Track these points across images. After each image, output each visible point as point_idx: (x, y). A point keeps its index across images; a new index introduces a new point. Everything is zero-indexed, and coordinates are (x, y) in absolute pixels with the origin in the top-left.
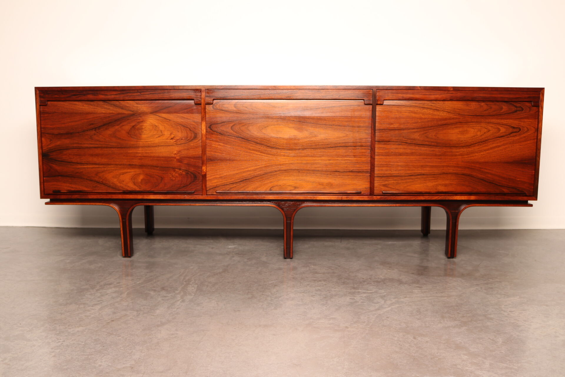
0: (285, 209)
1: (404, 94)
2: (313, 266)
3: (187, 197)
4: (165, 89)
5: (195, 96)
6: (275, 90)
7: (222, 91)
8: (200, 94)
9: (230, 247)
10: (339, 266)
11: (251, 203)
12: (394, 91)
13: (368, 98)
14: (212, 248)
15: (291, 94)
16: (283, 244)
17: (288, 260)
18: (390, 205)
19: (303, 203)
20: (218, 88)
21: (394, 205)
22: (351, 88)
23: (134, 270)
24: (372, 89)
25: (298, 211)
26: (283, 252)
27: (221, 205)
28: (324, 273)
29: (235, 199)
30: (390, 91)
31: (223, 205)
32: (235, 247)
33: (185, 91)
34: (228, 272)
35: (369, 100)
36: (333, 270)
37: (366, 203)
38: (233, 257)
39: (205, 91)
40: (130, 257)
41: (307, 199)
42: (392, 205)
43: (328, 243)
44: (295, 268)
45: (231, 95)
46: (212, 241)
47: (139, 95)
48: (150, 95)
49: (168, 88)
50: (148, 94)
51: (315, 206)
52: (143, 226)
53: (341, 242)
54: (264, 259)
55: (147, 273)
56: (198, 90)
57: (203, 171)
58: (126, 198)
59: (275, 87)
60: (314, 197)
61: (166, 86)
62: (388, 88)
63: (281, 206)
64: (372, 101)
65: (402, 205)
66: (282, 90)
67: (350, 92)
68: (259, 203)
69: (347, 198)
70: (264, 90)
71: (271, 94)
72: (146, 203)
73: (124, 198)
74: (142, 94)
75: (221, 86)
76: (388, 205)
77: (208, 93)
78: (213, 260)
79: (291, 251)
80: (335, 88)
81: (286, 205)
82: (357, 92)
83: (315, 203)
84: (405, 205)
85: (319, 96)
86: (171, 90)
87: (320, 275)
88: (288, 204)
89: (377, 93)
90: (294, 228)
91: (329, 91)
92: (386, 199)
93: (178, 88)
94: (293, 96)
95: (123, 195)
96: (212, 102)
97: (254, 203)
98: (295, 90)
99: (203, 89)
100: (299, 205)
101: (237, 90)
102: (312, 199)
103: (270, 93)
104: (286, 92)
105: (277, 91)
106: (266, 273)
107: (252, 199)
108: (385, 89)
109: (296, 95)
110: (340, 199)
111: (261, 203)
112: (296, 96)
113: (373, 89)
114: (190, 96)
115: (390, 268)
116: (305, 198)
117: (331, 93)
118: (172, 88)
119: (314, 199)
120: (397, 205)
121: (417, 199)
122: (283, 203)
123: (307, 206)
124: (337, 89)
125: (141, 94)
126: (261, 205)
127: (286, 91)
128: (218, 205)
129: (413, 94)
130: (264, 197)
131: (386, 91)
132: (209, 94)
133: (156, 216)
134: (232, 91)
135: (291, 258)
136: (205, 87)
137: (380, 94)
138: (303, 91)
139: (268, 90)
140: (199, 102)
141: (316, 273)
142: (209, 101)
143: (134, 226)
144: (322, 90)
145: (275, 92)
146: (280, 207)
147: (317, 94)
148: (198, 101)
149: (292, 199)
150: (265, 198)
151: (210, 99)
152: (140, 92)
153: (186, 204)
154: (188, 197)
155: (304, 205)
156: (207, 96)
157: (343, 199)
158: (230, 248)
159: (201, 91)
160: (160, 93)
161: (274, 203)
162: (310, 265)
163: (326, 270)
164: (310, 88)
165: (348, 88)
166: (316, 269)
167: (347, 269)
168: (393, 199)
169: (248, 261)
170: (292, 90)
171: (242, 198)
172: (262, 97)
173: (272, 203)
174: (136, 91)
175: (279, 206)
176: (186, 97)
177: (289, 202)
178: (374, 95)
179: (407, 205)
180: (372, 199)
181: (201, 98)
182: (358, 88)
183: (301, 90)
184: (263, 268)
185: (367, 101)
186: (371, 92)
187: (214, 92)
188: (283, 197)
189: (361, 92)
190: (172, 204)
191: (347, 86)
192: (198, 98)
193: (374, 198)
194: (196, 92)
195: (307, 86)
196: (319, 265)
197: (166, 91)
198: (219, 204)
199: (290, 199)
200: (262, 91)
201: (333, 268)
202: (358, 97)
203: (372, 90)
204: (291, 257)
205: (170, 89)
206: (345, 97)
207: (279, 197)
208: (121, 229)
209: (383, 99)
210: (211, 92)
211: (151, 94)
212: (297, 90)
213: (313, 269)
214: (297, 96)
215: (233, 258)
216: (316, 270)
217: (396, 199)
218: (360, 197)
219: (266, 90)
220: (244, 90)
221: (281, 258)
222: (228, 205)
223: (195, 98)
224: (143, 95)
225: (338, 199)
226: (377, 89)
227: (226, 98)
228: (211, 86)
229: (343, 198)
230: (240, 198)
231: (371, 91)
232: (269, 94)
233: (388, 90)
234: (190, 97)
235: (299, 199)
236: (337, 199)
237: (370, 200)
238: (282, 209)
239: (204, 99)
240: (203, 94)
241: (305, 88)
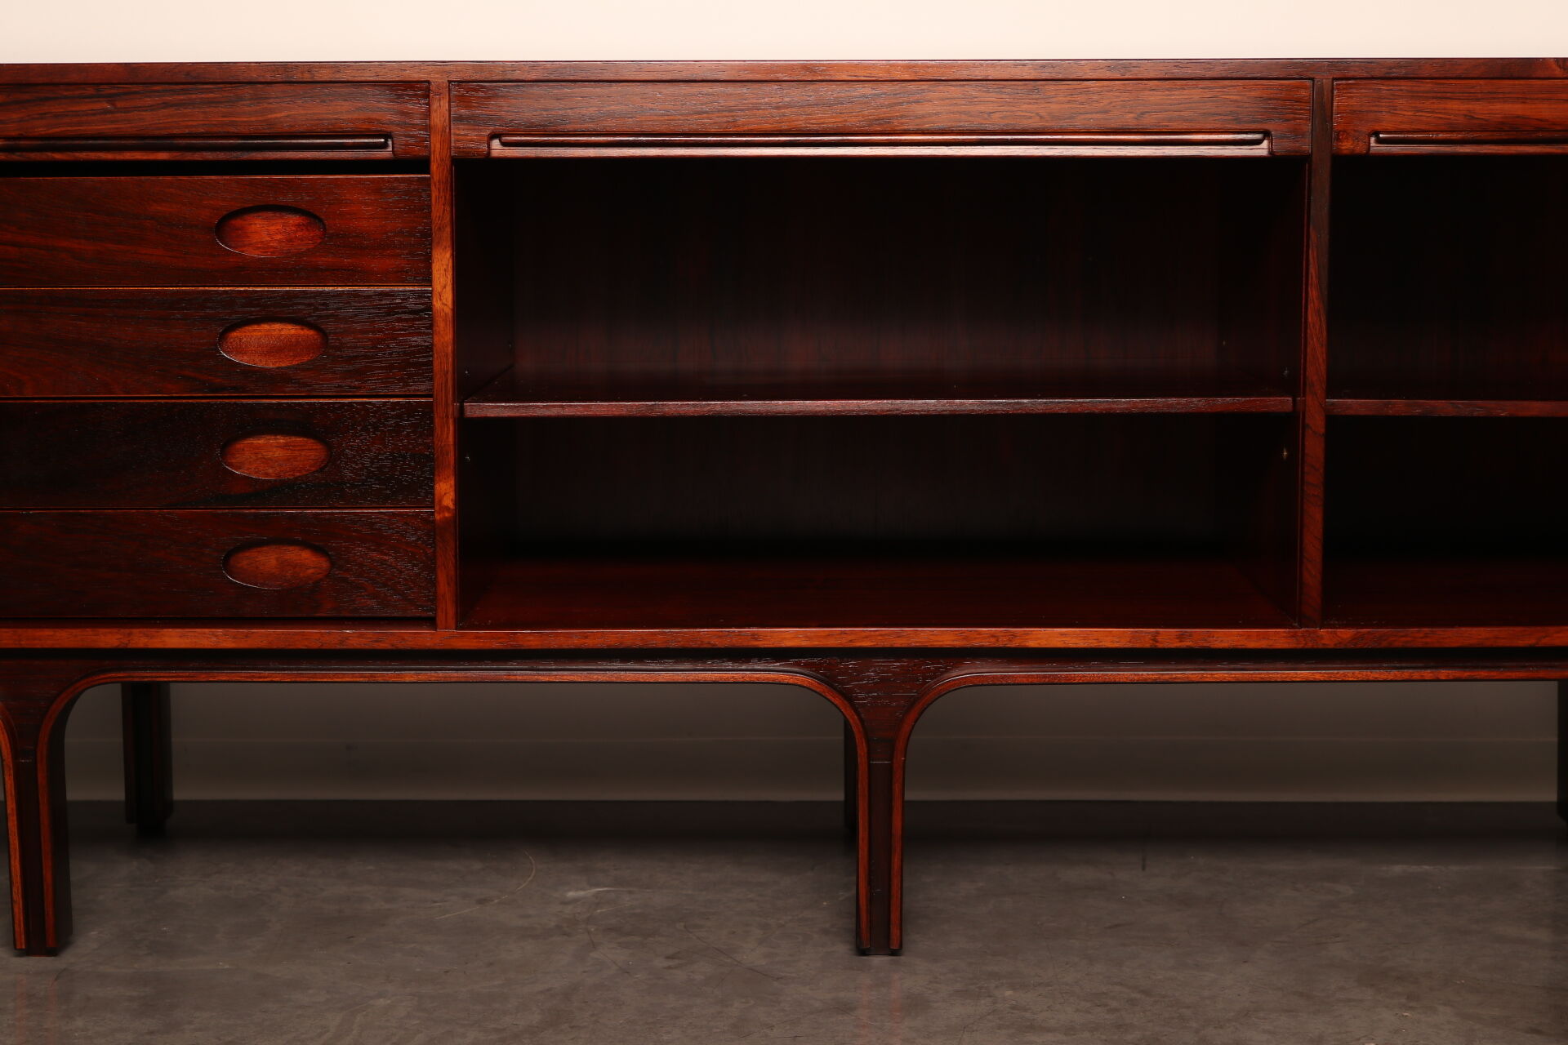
0: (863, 695)
1: (1478, 100)
2: (1008, 993)
3: (353, 637)
4: (241, 79)
5: (396, 118)
6: (811, 87)
7: (536, 90)
8: (425, 107)
9: (571, 894)
10: (1146, 993)
11: (687, 666)
12: (1427, 86)
13: (1292, 122)
14: (482, 902)
15: (890, 105)
16: (855, 878)
17: (878, 961)
18: (1406, 674)
19: (955, 667)
20: (517, 75)
21: (1428, 674)
22: (1200, 73)
23: (80, 1023)
24: (1313, 79)
25: (929, 705)
26: (854, 920)
27: (528, 678)
28: (1069, 1030)
29: (605, 646)
30: (1405, 85)
31: (543, 677)
32: (596, 895)
33: (345, 90)
34: (572, 1027)
35: (1296, 133)
36: (1116, 1010)
37: (1278, 665)
38: (594, 946)
39: (449, 90)
40: (53, 952)
41: (977, 643)
42: (1416, 674)
43: (1077, 873)
44: (914, 1005)
45: (584, 111)
46: (477, 865)
47: (106, 112)
48: (166, 111)
49: (254, 76)
50: (152, 108)
51: (1019, 680)
52: (115, 792)
53: (1144, 868)
54: (752, 955)
55: (151, 1033)
56: (412, 88)
57: (440, 501)
58: (38, 644)
59: (808, 67)
60: (1014, 635)
61: (248, 66)
62: (1395, 72)
63: (842, 682)
64: (1308, 139)
65: (1467, 674)
66: (845, 87)
67: (1195, 93)
68: (730, 665)
69: (1181, 637)
70: (756, 86)
71: (786, 107)
72: (145, 669)
73: (25, 644)
74: (119, 104)
75: (534, 65)
76: (1392, 674)
77: (463, 100)
78: (491, 964)
79: (894, 916)
80: (1119, 76)
81: (869, 677)
82: (1233, 93)
83: (1016, 667)
84: (1483, 674)
85: (1037, 114)
86: (276, 88)
87: (1049, 1037)
88: (877, 673)
89: (1336, 99)
90: (910, 796)
91: (1087, 91)
92: (1384, 644)
93: (307, 77)
94: (901, 117)
95: (20, 631)
96: (485, 147)
97: (700, 666)
98: (912, 87)
99: (437, 79)
100: (936, 674)
101: (615, 88)
102: (1003, 642)
103: (786, 99)
104: (864, 96)
105: (823, 87)
106: (771, 1027)
107: (694, 645)
108: (1376, 74)
109: (919, 109)
110: (1147, 644)
111: (736, 666)
112: (917, 117)
113: (1317, 77)
114: (374, 116)
115: (1412, 1004)
116: (966, 638)
117: (1095, 97)
118: (279, 78)
119: (1014, 644)
120: (1443, 673)
121: (1546, 642)
122: (851, 664)
123: (976, 682)
124: (1126, 77)
125: (113, 105)
126: (738, 676)
127: (867, 90)
128: (519, 678)
129: (1524, 100)
130: (754, 636)
131: (1384, 88)
132: (468, 107)
133: (184, 738)
134: (589, 90)
135: (894, 953)
136: (449, 72)
137: (1353, 102)
138: (954, 90)
139: (775, 87)
140: (418, 151)
141: (1032, 1027)
142: (472, 141)
143: (73, 794)
144: (1051, 86)
145: (808, 94)
146: (835, 689)
147: (1025, 106)
148: (412, 141)
149: (900, 643)
150: (756, 639)
151: (472, 135)
152: (110, 98)
153: (348, 675)
154: (361, 636)
155: (958, 674)
156: (460, 119)
157: (1160, 646)
158: (575, 901)
159: (428, 89)
160: (210, 102)
161: (806, 665)
162: (997, 987)
163: (1077, 1010)
164: (993, 74)
165: (1189, 72)
166: (1026, 1010)
167: (1188, 1007)
168: (1419, 644)
169: (670, 968)
170: (897, 87)
171: (639, 644)
172: (741, 121)
173: (797, 664)
174: (90, 91)
175: (829, 681)
176: (351, 121)
177: (880, 662)
178: (1322, 110)
179: (1494, 674)
180: (1310, 645)
181: (428, 128)
182: (1234, 75)
183: (942, 87)
184: (752, 1002)
185: (1282, 138)
186: (1303, 93)
187: (496, 96)
188: (850, 638)
189: (1253, 94)
190: (277, 675)
191: (1177, 63)
192: (414, 125)
193: (1322, 638)
194: (400, 96)
195: (974, 66)
196: (1040, 984)
197: (247, 91)
198: (521, 674)
199: (887, 644)
200: (743, 90)
201: (1114, 1004)
202: (1238, 120)
203: (1309, 83)
204: (895, 947)
205: (269, 79)
206: (1170, 120)
207: (829, 635)
208: (11, 806)
209: (1365, 129)
210: (481, 94)
211: (166, 105)
212: (924, 86)
213: (1014, 1008)
214: (923, 116)
215: (594, 955)
216: (1028, 1015)
217: (1437, 645)
218: (1249, 636)
219: (766, 88)
220: (649, 89)
221: (842, 949)
222: (567, 676)
223: (393, 129)
224: (126, 110)
225: (1137, 646)
226: (1337, 74)
227: (560, 128)
228: (479, 65)
229: (1159, 638)
230: (628, 643)
231: (1306, 88)
232: (778, 108)
233: (1396, 82)
234: (370, 121)
235: (937, 644)
236: (1129, 645)
237: (1300, 646)
238: (848, 696)
239: (444, 131)
240: (441, 109)
241: (964, 74)
